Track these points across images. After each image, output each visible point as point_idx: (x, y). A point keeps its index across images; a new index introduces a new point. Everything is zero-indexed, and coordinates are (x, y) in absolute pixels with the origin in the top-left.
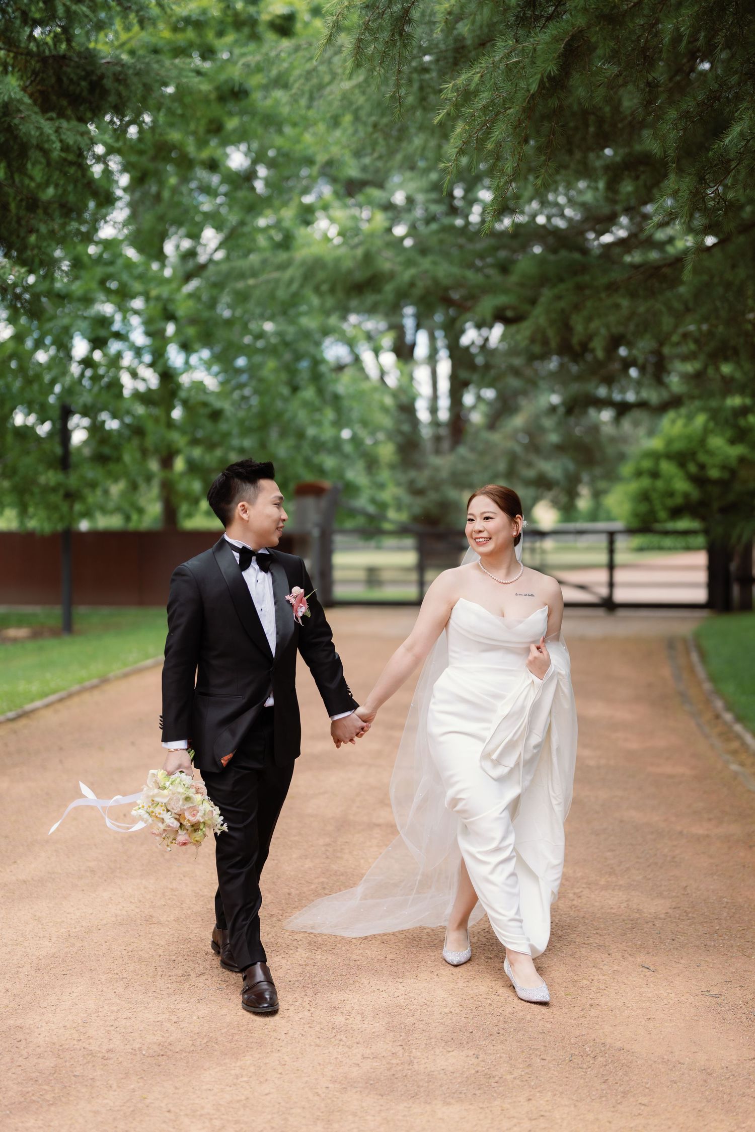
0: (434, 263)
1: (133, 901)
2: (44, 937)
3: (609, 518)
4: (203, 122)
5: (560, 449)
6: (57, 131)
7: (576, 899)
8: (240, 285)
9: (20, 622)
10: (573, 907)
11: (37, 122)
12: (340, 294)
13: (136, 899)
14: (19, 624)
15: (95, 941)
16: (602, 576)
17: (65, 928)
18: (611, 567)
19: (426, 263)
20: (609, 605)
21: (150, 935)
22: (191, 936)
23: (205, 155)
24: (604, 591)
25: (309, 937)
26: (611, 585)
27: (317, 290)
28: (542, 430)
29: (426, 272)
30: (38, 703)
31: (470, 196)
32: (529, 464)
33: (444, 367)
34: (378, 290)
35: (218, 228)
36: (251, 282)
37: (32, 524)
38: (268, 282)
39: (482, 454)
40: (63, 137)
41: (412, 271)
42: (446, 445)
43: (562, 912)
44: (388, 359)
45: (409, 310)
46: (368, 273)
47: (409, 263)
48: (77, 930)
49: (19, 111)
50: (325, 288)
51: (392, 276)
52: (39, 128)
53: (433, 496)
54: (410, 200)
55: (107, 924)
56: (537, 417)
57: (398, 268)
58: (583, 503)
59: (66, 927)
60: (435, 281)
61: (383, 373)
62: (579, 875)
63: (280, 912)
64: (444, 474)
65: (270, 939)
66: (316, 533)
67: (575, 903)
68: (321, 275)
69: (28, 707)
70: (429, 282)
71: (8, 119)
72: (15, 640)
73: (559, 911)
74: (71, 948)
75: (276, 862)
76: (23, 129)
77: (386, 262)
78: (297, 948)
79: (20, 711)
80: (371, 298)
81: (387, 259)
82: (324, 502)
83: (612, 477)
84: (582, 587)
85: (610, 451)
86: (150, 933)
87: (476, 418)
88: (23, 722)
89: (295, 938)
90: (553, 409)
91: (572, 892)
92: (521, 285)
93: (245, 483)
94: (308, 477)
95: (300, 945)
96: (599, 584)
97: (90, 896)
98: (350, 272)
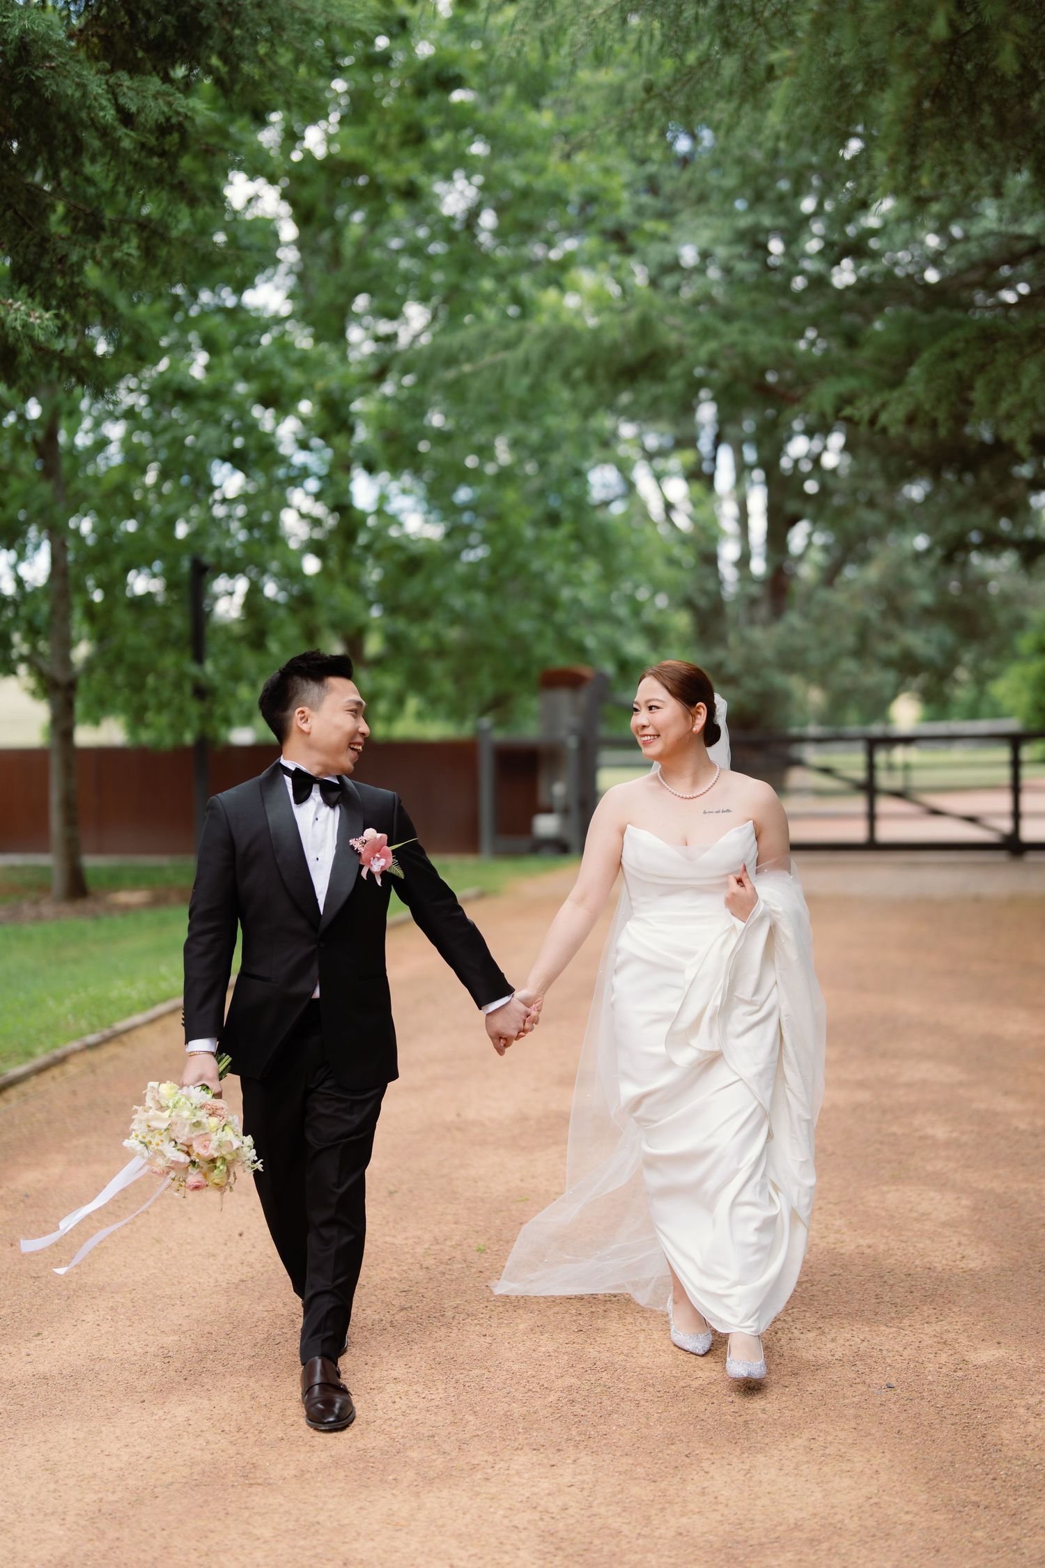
0: (744, 332)
1: (227, 1428)
2: (53, 1513)
3: (996, 714)
4: (396, 129)
5: (928, 614)
6: (113, 91)
7: (1032, 1419)
8: (450, 375)
9: (137, 880)
10: (1029, 1439)
11: (79, 76)
12: (604, 385)
13: (233, 1423)
14: (135, 885)
15: (145, 1526)
16: (1003, 802)
17: (96, 1492)
18: (1016, 789)
19: (732, 333)
20: (1013, 846)
21: (247, 1514)
22: (321, 1518)
23: (399, 178)
24: (1006, 825)
25: (542, 1519)
26: (1016, 815)
27: (566, 376)
28: (905, 586)
29: (733, 345)
30: (138, 1018)
31: (794, 249)
32: (889, 637)
33: (758, 500)
34: (659, 377)
35: (424, 299)
36: (467, 368)
37: (146, 737)
38: (493, 367)
39: (819, 622)
40: (122, 100)
41: (712, 345)
42: (763, 611)
43: (1010, 1454)
44: (677, 489)
45: (707, 412)
46: (644, 351)
47: (706, 333)
48: (115, 1498)
49: (48, 57)
50: (578, 373)
51: (680, 353)
52: (82, 86)
53: (751, 684)
54: (705, 255)
55: (172, 1483)
56: (900, 566)
57: (689, 341)
58: (962, 693)
59: (97, 1488)
60: (746, 358)
61: (669, 507)
62: (1031, 1362)
63: (490, 1458)
64: (768, 653)
65: (467, 1526)
66: (572, 743)
67: (1030, 1428)
68: (571, 353)
69: (120, 1025)
70: (737, 362)
71: (26, 70)
72: (126, 909)
73: (1005, 1449)
74: (97, 1544)
75: (488, 1339)
76: (51, 86)
77: (671, 333)
78: (518, 1549)
79: (107, 1032)
80: (650, 390)
81: (673, 328)
82: (583, 698)
83: (1004, 652)
84: (972, 819)
85: (1003, 617)
86: (247, 1508)
87: (806, 572)
88: (111, 1049)
89: (515, 1523)
90: (918, 557)
91: (1023, 1403)
92: (879, 362)
93: (307, 681)
94: (561, 662)
95: (524, 1543)
96: (999, 815)
97: (153, 1414)
98: (615, 347)
